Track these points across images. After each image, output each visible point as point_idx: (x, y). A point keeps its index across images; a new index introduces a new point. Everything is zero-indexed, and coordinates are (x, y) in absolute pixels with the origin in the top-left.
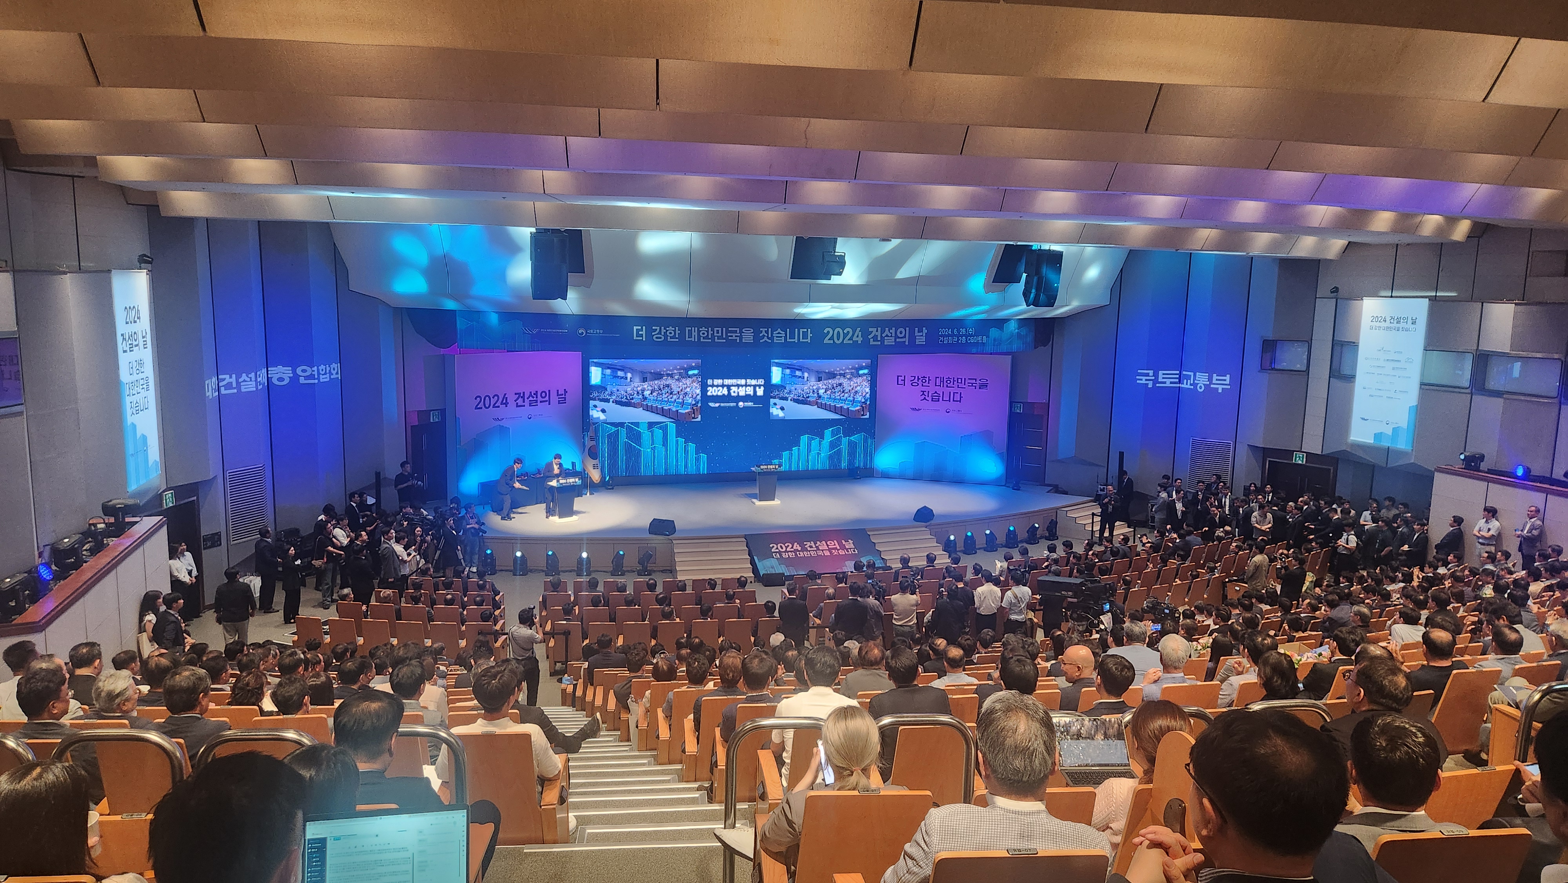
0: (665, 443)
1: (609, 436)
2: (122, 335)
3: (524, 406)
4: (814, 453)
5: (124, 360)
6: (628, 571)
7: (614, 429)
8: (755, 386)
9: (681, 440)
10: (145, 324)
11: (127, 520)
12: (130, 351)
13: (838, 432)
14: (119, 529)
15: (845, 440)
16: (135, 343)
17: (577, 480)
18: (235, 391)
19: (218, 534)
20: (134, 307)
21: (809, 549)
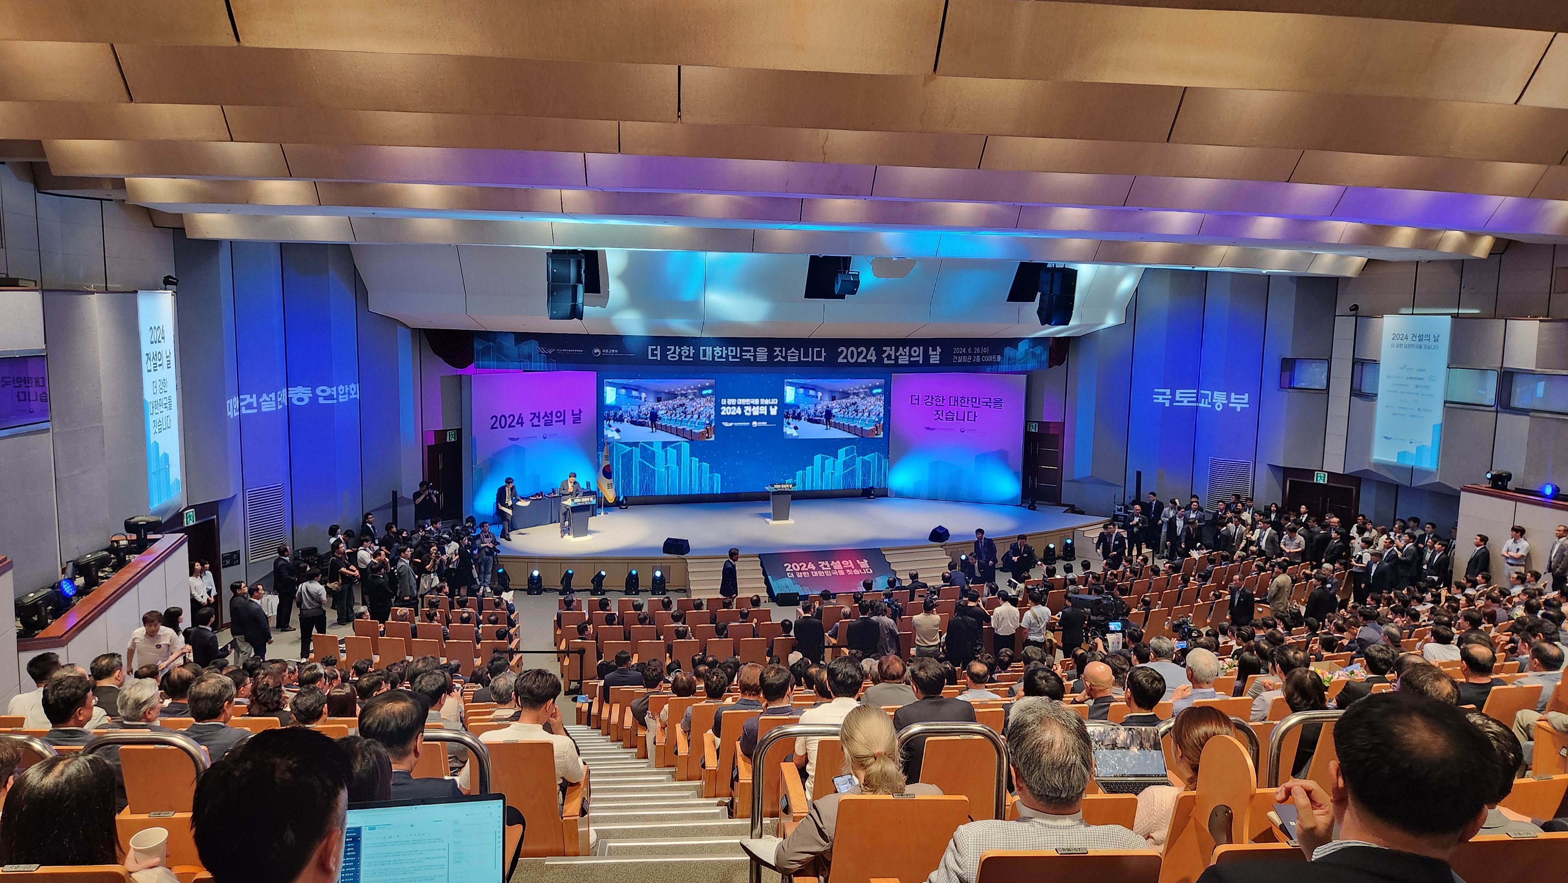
0: (679, 464)
1: (623, 456)
2: (147, 354)
3: (539, 426)
4: (828, 472)
5: (148, 379)
6: (642, 591)
7: (628, 449)
8: (768, 406)
9: (695, 460)
10: (168, 346)
11: (149, 537)
12: (155, 370)
13: (852, 451)
14: (141, 546)
15: (859, 460)
16: (159, 363)
17: (591, 499)
18: (255, 411)
19: (237, 553)
20: (159, 327)
21: (823, 568)
